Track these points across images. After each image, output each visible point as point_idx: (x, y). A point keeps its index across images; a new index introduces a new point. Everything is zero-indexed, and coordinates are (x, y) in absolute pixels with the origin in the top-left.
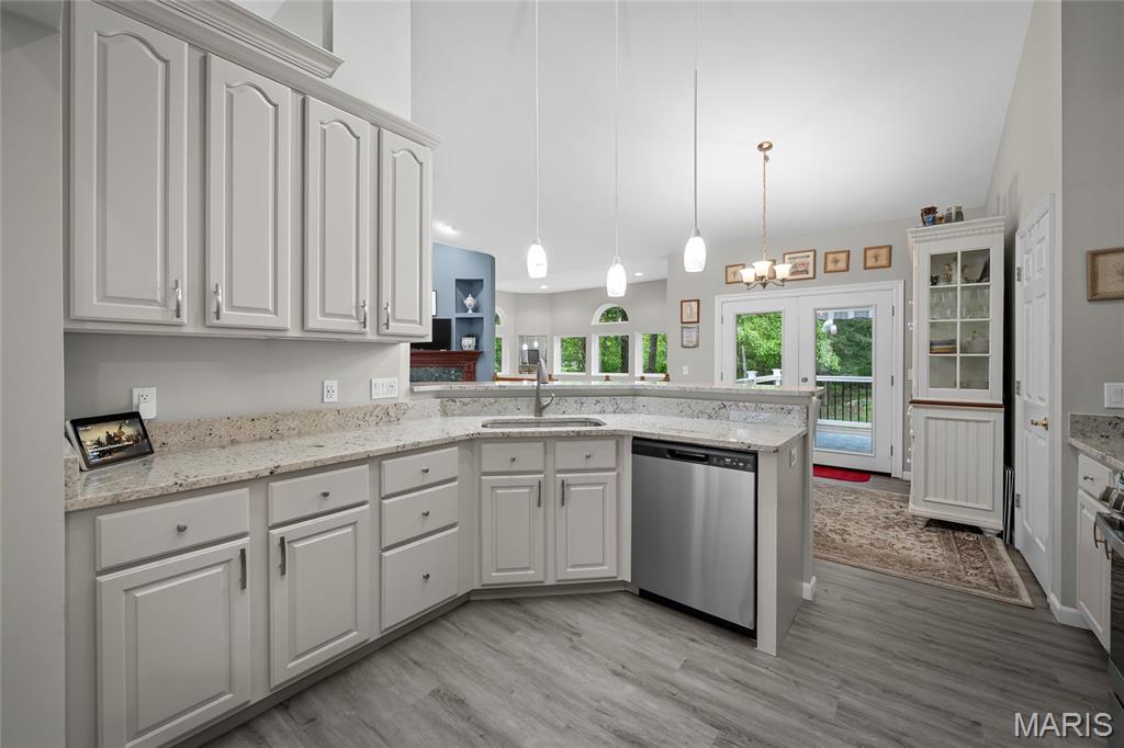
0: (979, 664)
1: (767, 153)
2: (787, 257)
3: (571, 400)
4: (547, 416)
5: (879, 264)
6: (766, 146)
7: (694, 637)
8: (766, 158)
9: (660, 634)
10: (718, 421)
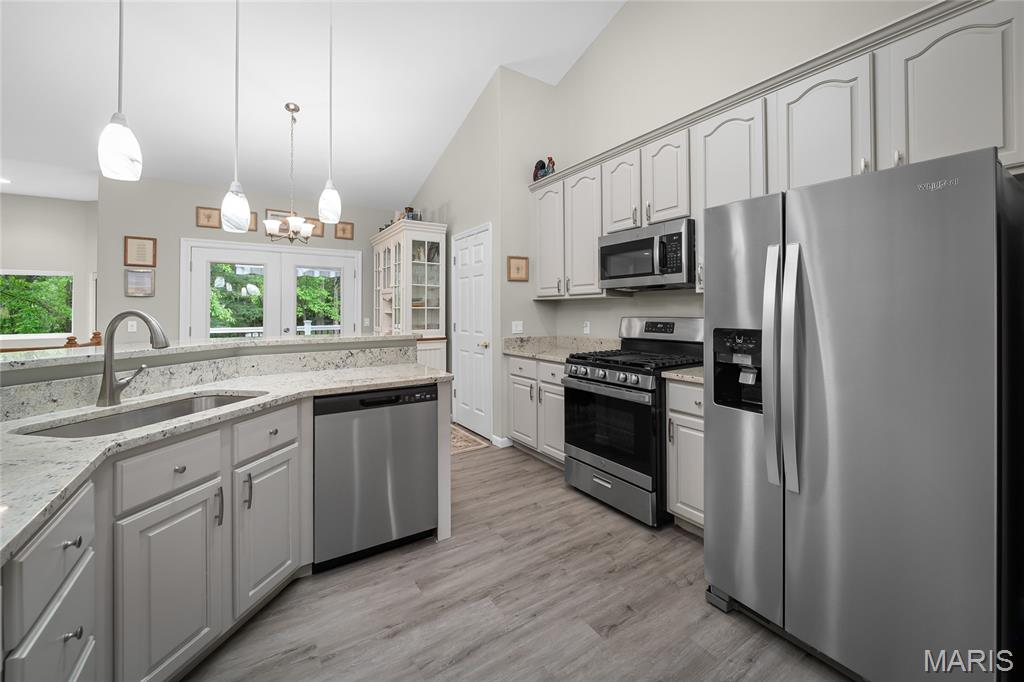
0: (507, 480)
1: (295, 115)
2: (269, 212)
3: (155, 371)
4: (129, 401)
5: (345, 236)
6: (292, 107)
7: (397, 565)
8: (294, 119)
9: (375, 584)
10: (345, 370)
